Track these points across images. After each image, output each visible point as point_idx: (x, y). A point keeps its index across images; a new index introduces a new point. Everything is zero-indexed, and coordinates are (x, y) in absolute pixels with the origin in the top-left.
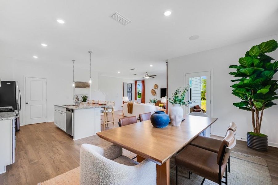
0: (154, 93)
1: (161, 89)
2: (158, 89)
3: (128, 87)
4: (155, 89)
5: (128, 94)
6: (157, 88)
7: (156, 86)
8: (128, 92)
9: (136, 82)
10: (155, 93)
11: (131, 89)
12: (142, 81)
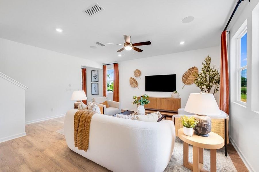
0: (134, 83)
1: (146, 77)
2: (141, 77)
3: (93, 75)
4: (135, 78)
5: (93, 85)
6: (140, 75)
7: (138, 73)
8: (93, 82)
9: (105, 66)
10: (136, 83)
11: (97, 79)
12: (114, 65)
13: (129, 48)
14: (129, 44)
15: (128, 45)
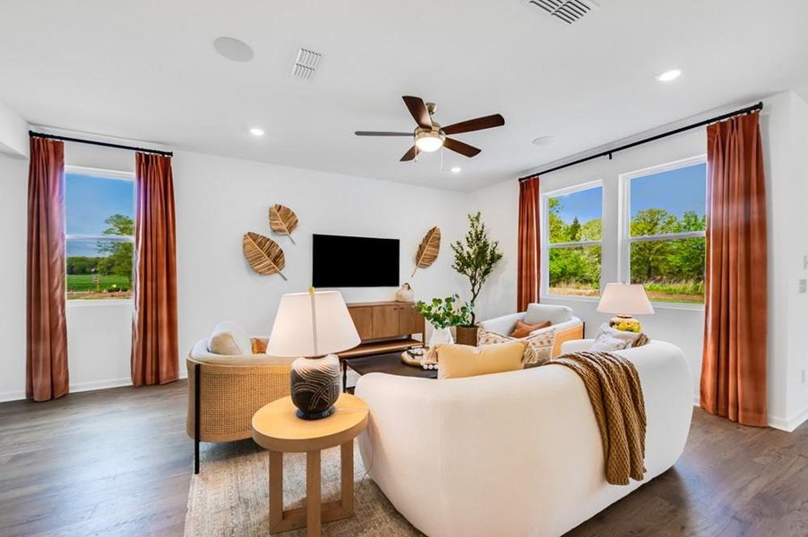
0: (264, 256)
2: (294, 234)
6: (291, 229)
7: (284, 218)
10: (278, 256)
13: (431, 144)
14: (430, 128)
15: (427, 134)
